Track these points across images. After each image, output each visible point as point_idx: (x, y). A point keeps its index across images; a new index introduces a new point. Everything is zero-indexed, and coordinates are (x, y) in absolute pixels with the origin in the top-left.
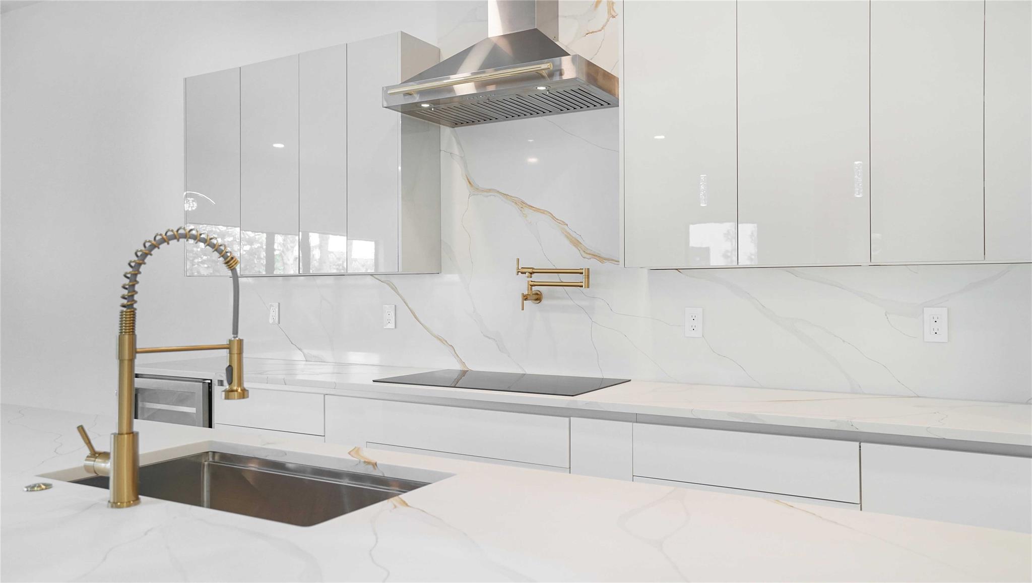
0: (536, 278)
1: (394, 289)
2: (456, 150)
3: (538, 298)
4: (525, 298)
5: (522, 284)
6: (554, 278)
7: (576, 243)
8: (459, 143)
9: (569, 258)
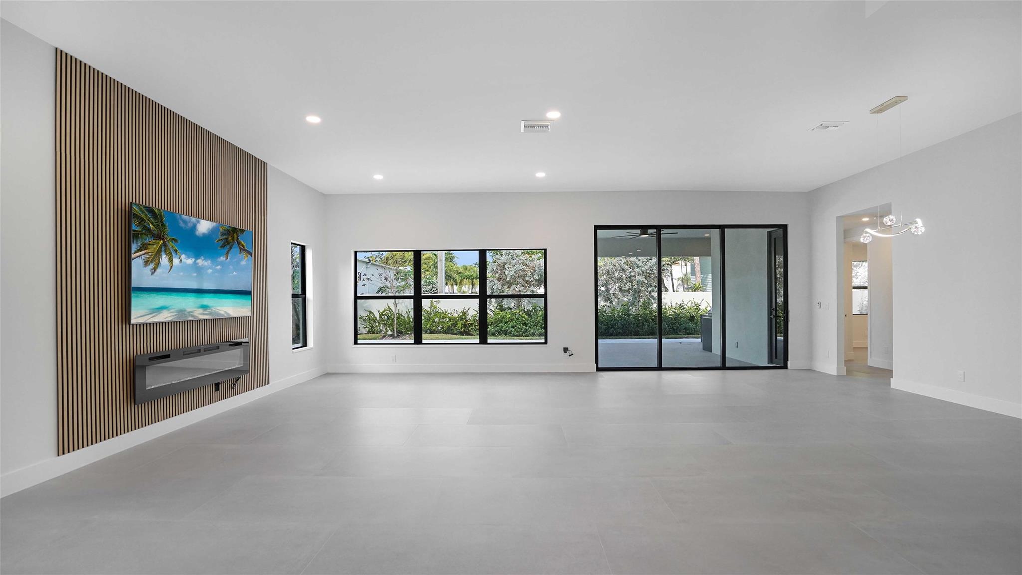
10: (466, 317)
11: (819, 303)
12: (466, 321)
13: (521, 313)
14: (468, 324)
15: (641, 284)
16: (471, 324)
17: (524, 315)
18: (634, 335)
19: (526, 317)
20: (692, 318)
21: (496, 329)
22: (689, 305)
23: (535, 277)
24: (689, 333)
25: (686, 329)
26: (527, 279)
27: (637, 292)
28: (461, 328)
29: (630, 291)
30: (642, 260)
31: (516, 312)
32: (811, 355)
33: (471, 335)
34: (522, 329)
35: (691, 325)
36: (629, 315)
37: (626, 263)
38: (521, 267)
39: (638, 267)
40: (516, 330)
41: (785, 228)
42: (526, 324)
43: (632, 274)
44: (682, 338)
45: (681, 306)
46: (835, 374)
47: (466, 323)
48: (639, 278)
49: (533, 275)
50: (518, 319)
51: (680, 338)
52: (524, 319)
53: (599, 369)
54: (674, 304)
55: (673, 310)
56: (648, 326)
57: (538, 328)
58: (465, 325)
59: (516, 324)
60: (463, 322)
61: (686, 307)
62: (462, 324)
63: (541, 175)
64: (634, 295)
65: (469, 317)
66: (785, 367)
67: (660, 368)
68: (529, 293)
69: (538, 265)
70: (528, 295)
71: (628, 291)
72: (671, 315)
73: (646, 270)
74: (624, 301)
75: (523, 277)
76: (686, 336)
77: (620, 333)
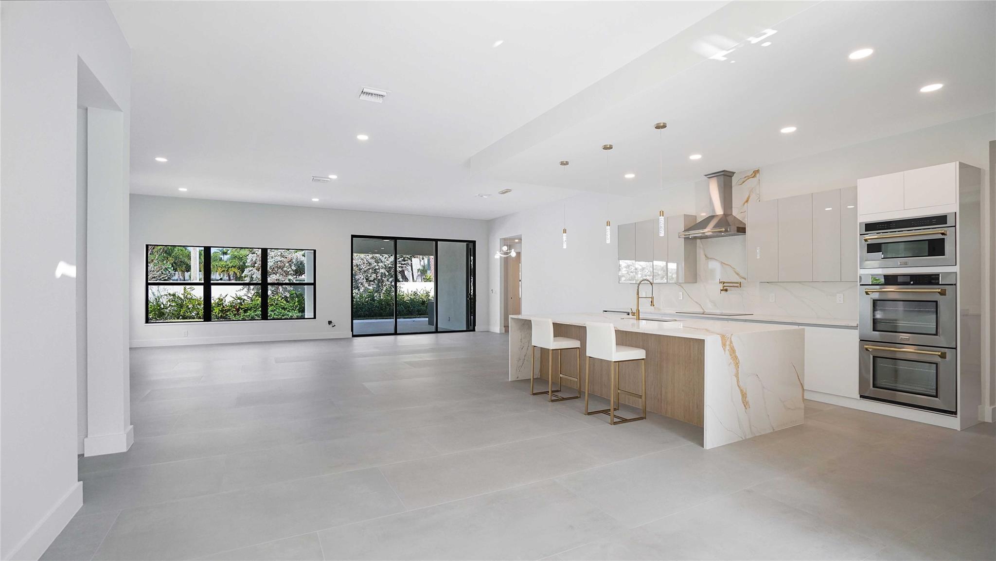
0: (725, 284)
1: (682, 287)
2: (701, 246)
3: (726, 290)
4: (722, 290)
5: (721, 286)
6: (731, 285)
7: (738, 274)
8: (702, 244)
9: (736, 279)
10: (223, 303)
11: (492, 290)
12: (224, 307)
13: (280, 299)
14: (226, 310)
15: (383, 275)
16: (229, 310)
17: (282, 301)
18: (379, 316)
19: (285, 302)
20: (423, 302)
21: (256, 313)
22: (422, 292)
23: (292, 267)
24: (421, 313)
25: (418, 311)
26: (285, 269)
27: (381, 281)
28: (219, 314)
29: (375, 281)
30: (385, 257)
31: (275, 299)
32: (488, 322)
33: (230, 320)
34: (281, 313)
35: (423, 308)
36: (374, 300)
37: (373, 258)
38: (279, 259)
39: (382, 262)
40: (275, 314)
41: (474, 242)
42: (284, 308)
43: (377, 267)
44: (415, 318)
45: (415, 293)
46: (499, 332)
47: (224, 309)
48: (382, 271)
49: (290, 265)
50: (277, 304)
51: (414, 318)
52: (282, 304)
53: (354, 336)
54: (410, 292)
55: (410, 296)
56: (390, 309)
57: (296, 312)
58: (222, 311)
59: (275, 308)
60: (220, 308)
61: (419, 294)
62: (219, 310)
63: (316, 200)
64: (378, 284)
65: (226, 302)
66: (474, 330)
67: (396, 334)
68: (288, 282)
69: (295, 258)
70: (286, 283)
71: (373, 281)
72: (408, 300)
73: (388, 264)
74: (369, 289)
75: (282, 268)
76: (418, 316)
77: (367, 314)
